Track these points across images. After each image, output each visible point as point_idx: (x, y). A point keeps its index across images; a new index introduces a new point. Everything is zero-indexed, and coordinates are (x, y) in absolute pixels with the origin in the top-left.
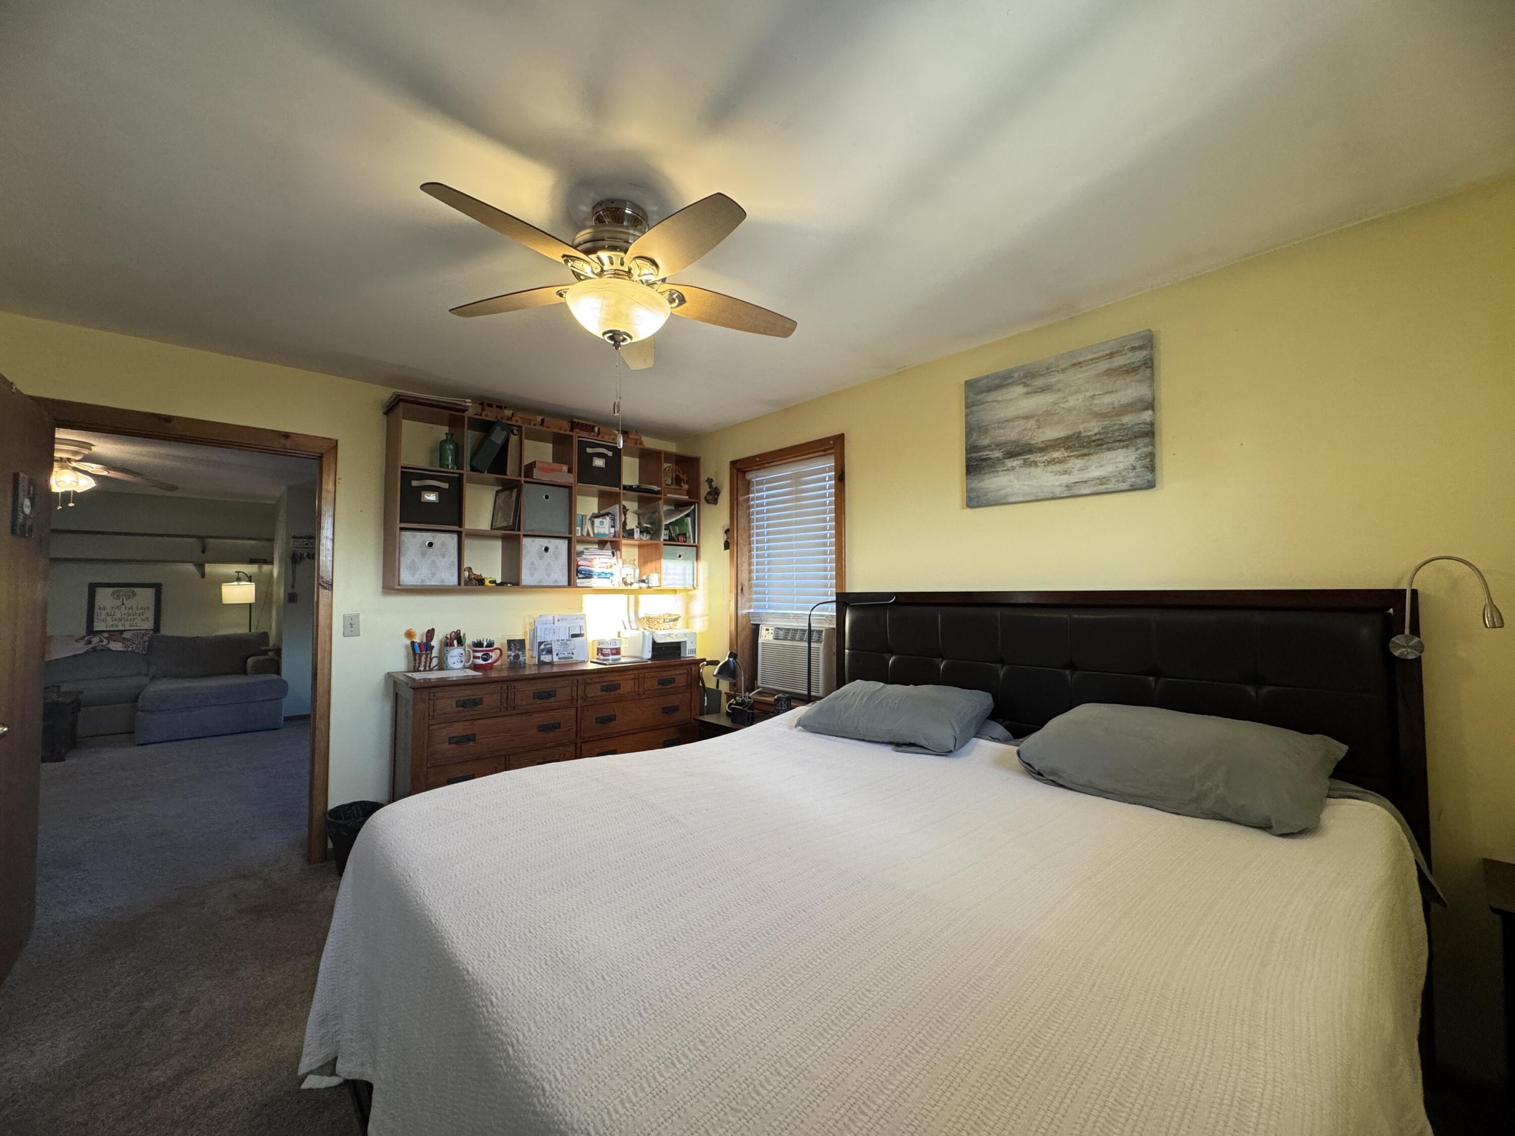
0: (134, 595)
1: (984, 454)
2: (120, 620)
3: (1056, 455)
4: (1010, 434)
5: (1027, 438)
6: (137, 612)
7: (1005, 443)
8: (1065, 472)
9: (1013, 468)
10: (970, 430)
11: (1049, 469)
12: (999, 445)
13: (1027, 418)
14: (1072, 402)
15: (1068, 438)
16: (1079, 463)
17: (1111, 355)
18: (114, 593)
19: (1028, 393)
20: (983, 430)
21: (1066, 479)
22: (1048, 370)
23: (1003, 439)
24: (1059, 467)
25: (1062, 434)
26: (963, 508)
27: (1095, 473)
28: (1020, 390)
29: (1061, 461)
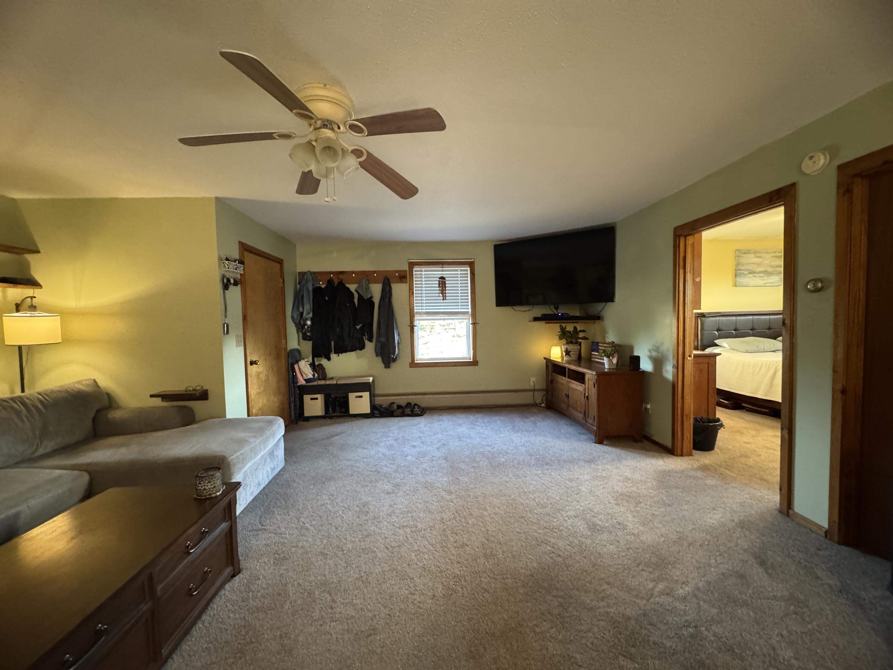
1: (742, 272)
3: (762, 275)
4: (750, 267)
5: (754, 269)
7: (748, 270)
8: (764, 280)
9: (750, 277)
10: (738, 264)
12: (747, 270)
13: (754, 264)
14: (766, 262)
15: (764, 271)
16: (766, 278)
17: (775, 252)
19: (755, 257)
20: (743, 265)
21: (763, 282)
22: (760, 252)
23: (748, 268)
24: (761, 278)
25: (764, 270)
26: (733, 286)
27: (771, 281)
28: (753, 255)
29: (762, 277)
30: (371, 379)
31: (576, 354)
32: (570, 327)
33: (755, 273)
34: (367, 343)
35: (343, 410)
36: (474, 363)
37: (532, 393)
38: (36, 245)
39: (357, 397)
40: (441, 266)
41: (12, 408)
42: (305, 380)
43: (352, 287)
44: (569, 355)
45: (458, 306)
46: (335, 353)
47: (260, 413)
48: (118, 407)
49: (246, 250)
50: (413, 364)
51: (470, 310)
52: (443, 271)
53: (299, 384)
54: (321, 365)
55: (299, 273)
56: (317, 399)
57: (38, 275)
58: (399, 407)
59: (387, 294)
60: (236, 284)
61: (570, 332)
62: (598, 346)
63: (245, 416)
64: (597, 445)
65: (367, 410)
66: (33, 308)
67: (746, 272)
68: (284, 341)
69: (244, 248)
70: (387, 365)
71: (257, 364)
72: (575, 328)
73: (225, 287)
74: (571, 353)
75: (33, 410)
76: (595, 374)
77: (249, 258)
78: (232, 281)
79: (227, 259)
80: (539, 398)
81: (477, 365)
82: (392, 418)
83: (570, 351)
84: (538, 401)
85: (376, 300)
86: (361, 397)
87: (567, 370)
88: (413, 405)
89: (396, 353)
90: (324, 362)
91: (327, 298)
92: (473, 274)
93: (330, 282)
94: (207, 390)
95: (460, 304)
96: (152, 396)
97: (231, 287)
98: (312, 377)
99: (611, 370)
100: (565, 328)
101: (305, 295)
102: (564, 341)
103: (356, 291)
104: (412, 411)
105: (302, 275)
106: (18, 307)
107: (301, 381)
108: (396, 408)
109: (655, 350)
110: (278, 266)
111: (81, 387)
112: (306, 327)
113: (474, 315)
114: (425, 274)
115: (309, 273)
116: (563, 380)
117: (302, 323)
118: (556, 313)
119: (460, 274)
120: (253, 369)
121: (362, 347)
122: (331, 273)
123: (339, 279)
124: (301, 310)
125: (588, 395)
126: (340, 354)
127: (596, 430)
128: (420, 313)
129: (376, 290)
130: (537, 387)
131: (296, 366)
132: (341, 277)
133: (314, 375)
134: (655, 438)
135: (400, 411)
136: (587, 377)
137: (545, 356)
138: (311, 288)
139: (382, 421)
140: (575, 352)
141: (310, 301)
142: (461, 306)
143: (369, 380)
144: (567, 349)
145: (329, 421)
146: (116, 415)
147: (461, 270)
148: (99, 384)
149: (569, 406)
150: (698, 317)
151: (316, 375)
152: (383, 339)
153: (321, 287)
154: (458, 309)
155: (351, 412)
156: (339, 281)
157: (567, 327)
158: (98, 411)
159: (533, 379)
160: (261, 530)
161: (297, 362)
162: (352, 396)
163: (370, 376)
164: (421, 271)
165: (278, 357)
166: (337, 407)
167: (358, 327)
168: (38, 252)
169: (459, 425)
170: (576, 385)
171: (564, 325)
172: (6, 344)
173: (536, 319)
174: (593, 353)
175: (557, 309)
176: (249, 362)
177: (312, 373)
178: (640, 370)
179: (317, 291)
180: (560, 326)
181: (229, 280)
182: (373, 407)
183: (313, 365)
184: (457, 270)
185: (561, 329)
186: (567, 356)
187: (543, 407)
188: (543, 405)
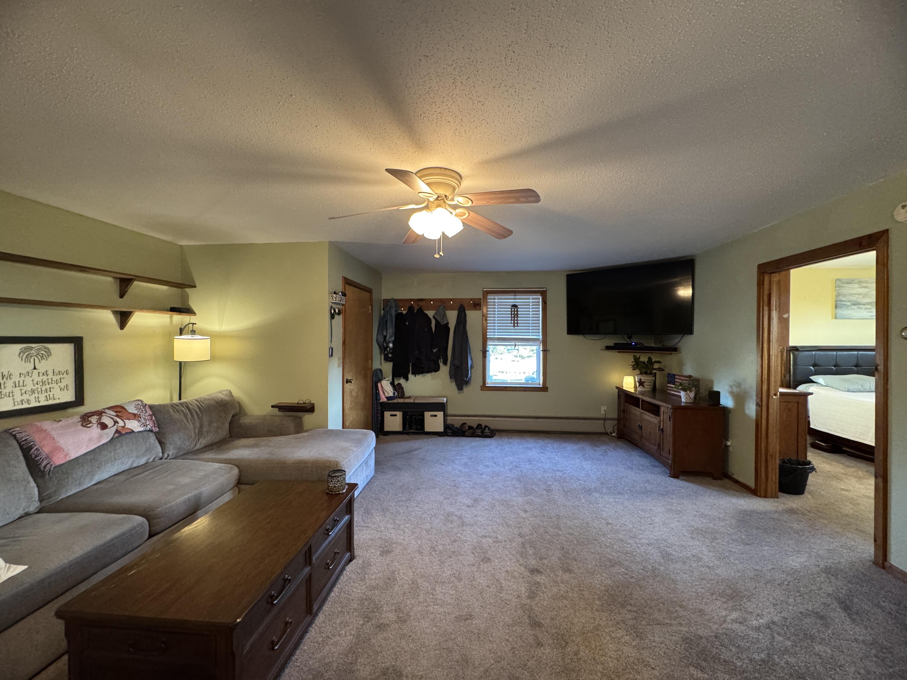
0: (49, 353)
2: (33, 391)
3: (868, 307)
4: (854, 298)
5: (859, 300)
6: (55, 378)
7: (852, 301)
8: (871, 312)
9: (854, 309)
10: (838, 295)
11: (866, 310)
12: (849, 301)
13: (859, 294)
18: (22, 352)
19: (860, 287)
21: (871, 314)
22: (867, 282)
23: (851, 299)
24: (869, 310)
26: (832, 318)
28: (857, 286)
30: (445, 399)
31: (651, 385)
32: (644, 358)
33: (860, 304)
34: (441, 364)
35: (419, 427)
36: (544, 389)
37: (603, 421)
38: (194, 282)
39: (431, 416)
40: (514, 294)
41: (182, 411)
42: (387, 398)
43: (431, 314)
44: (643, 386)
45: (529, 332)
46: (413, 374)
47: (351, 425)
48: (245, 415)
49: (347, 283)
50: (484, 387)
51: (541, 337)
52: (515, 299)
53: (381, 401)
54: (399, 384)
55: (384, 300)
56: (396, 415)
57: (194, 305)
58: (470, 428)
59: (462, 320)
60: (339, 314)
61: (644, 363)
62: (675, 378)
63: (340, 427)
64: (672, 479)
65: (440, 428)
66: (193, 332)
67: (849, 304)
68: (370, 361)
69: (347, 282)
70: (460, 388)
71: (351, 382)
72: (650, 359)
73: (332, 317)
74: (645, 384)
75: (194, 412)
76: (670, 407)
77: (350, 290)
78: (337, 311)
79: (335, 293)
80: (610, 426)
81: (547, 391)
82: (464, 438)
83: (644, 382)
84: (609, 430)
85: (452, 326)
86: (436, 416)
87: (641, 401)
88: (483, 427)
89: (469, 376)
90: (402, 381)
91: (407, 323)
92: (544, 302)
93: (411, 308)
94: (314, 404)
95: (531, 331)
96: (273, 406)
97: (336, 317)
98: (392, 395)
99: (688, 405)
100: (639, 358)
101: (388, 321)
102: (637, 371)
103: (433, 317)
104: (483, 432)
105: (386, 301)
106: (181, 332)
107: (383, 399)
108: (467, 428)
109: (736, 387)
110: (368, 294)
111: (221, 396)
112: (388, 349)
113: (544, 342)
114: (498, 302)
115: (392, 301)
116: (637, 411)
117: (385, 345)
118: (629, 342)
119: (532, 302)
120: (347, 386)
121: (436, 369)
122: (412, 300)
123: (418, 305)
124: (385, 334)
125: (663, 428)
126: (417, 376)
127: (671, 464)
128: (492, 339)
129: (452, 316)
130: (609, 416)
131: (379, 385)
132: (420, 303)
133: (394, 394)
134: (735, 477)
135: (471, 431)
136: (662, 409)
137: (618, 386)
138: (394, 314)
139: (455, 440)
140: (648, 382)
141: (393, 326)
142: (532, 332)
143: (444, 400)
144: (640, 379)
145: (406, 437)
146: (245, 421)
147: (533, 299)
148: (233, 394)
149: (642, 437)
150: (790, 350)
151: (396, 394)
152: (457, 362)
153: (402, 313)
154: (529, 335)
155: (427, 430)
156: (419, 307)
157: (641, 357)
158: (233, 416)
159: (603, 408)
160: (365, 527)
161: (380, 380)
162: (427, 415)
163: (444, 397)
164: (495, 299)
165: (365, 377)
166: (413, 424)
167: (434, 351)
168: (195, 287)
169: (529, 449)
170: (649, 417)
171: (638, 355)
172: (175, 360)
173: (608, 348)
174: (669, 385)
175: (630, 338)
176: (345, 381)
177: (393, 391)
178: (720, 406)
179: (399, 316)
180: (634, 356)
181: (335, 311)
182: (447, 426)
183: (392, 384)
184: (529, 299)
185: (634, 359)
186: (641, 386)
187: (614, 437)
188: (614, 434)
